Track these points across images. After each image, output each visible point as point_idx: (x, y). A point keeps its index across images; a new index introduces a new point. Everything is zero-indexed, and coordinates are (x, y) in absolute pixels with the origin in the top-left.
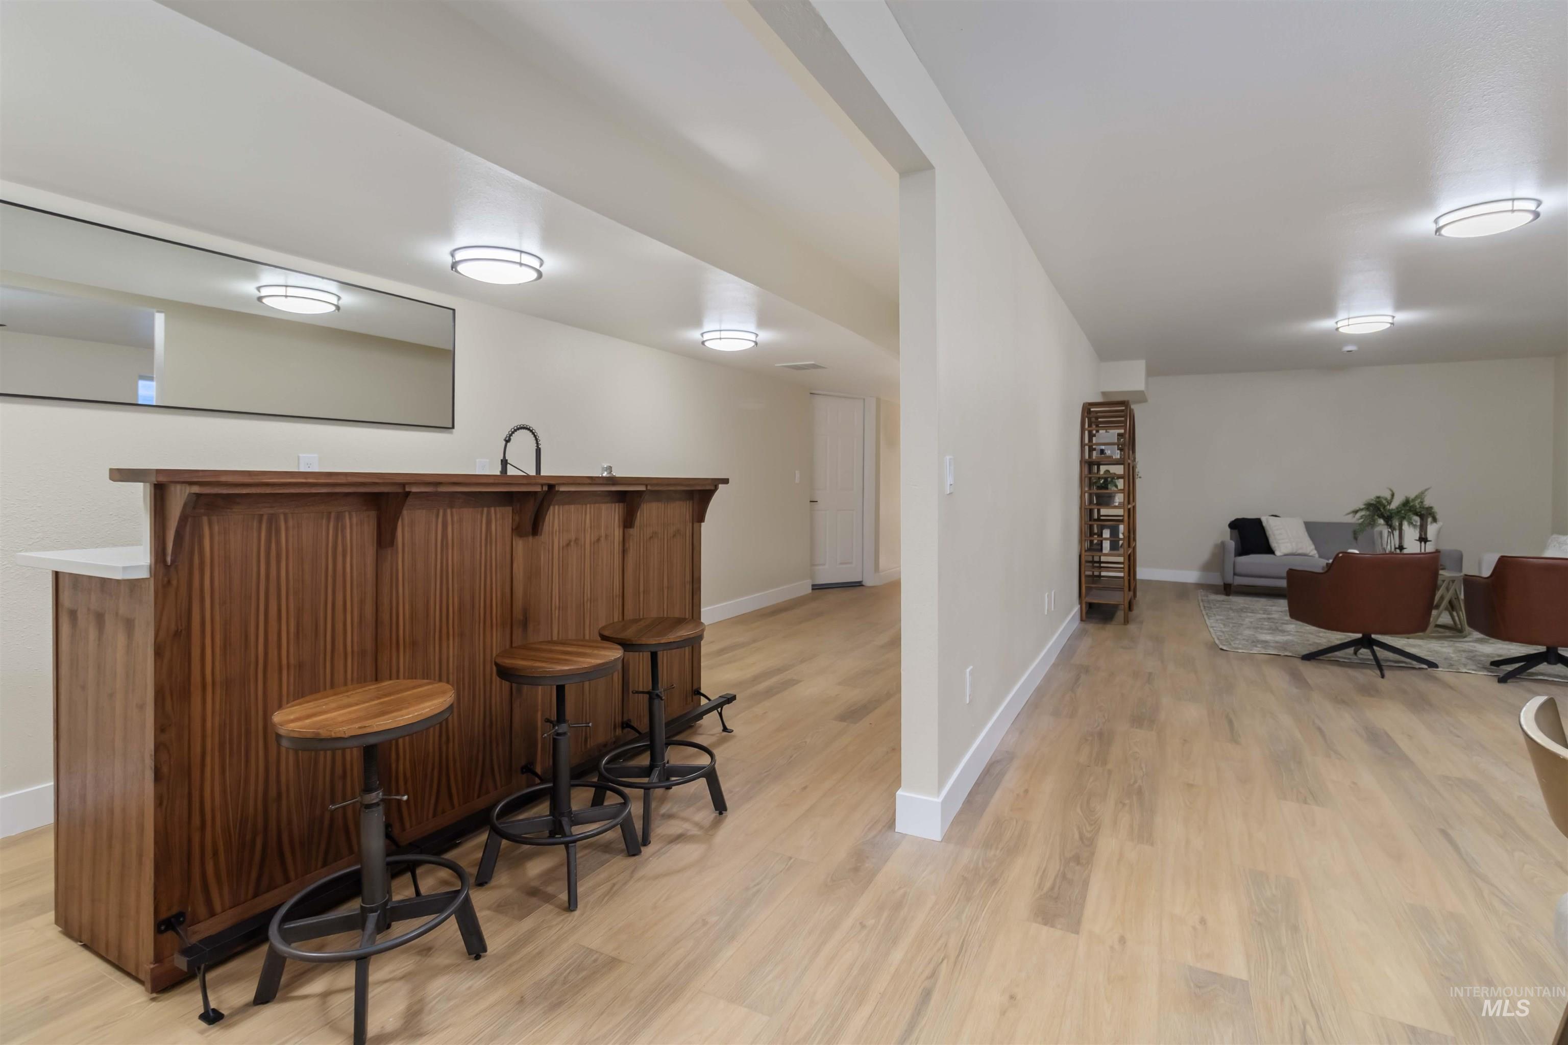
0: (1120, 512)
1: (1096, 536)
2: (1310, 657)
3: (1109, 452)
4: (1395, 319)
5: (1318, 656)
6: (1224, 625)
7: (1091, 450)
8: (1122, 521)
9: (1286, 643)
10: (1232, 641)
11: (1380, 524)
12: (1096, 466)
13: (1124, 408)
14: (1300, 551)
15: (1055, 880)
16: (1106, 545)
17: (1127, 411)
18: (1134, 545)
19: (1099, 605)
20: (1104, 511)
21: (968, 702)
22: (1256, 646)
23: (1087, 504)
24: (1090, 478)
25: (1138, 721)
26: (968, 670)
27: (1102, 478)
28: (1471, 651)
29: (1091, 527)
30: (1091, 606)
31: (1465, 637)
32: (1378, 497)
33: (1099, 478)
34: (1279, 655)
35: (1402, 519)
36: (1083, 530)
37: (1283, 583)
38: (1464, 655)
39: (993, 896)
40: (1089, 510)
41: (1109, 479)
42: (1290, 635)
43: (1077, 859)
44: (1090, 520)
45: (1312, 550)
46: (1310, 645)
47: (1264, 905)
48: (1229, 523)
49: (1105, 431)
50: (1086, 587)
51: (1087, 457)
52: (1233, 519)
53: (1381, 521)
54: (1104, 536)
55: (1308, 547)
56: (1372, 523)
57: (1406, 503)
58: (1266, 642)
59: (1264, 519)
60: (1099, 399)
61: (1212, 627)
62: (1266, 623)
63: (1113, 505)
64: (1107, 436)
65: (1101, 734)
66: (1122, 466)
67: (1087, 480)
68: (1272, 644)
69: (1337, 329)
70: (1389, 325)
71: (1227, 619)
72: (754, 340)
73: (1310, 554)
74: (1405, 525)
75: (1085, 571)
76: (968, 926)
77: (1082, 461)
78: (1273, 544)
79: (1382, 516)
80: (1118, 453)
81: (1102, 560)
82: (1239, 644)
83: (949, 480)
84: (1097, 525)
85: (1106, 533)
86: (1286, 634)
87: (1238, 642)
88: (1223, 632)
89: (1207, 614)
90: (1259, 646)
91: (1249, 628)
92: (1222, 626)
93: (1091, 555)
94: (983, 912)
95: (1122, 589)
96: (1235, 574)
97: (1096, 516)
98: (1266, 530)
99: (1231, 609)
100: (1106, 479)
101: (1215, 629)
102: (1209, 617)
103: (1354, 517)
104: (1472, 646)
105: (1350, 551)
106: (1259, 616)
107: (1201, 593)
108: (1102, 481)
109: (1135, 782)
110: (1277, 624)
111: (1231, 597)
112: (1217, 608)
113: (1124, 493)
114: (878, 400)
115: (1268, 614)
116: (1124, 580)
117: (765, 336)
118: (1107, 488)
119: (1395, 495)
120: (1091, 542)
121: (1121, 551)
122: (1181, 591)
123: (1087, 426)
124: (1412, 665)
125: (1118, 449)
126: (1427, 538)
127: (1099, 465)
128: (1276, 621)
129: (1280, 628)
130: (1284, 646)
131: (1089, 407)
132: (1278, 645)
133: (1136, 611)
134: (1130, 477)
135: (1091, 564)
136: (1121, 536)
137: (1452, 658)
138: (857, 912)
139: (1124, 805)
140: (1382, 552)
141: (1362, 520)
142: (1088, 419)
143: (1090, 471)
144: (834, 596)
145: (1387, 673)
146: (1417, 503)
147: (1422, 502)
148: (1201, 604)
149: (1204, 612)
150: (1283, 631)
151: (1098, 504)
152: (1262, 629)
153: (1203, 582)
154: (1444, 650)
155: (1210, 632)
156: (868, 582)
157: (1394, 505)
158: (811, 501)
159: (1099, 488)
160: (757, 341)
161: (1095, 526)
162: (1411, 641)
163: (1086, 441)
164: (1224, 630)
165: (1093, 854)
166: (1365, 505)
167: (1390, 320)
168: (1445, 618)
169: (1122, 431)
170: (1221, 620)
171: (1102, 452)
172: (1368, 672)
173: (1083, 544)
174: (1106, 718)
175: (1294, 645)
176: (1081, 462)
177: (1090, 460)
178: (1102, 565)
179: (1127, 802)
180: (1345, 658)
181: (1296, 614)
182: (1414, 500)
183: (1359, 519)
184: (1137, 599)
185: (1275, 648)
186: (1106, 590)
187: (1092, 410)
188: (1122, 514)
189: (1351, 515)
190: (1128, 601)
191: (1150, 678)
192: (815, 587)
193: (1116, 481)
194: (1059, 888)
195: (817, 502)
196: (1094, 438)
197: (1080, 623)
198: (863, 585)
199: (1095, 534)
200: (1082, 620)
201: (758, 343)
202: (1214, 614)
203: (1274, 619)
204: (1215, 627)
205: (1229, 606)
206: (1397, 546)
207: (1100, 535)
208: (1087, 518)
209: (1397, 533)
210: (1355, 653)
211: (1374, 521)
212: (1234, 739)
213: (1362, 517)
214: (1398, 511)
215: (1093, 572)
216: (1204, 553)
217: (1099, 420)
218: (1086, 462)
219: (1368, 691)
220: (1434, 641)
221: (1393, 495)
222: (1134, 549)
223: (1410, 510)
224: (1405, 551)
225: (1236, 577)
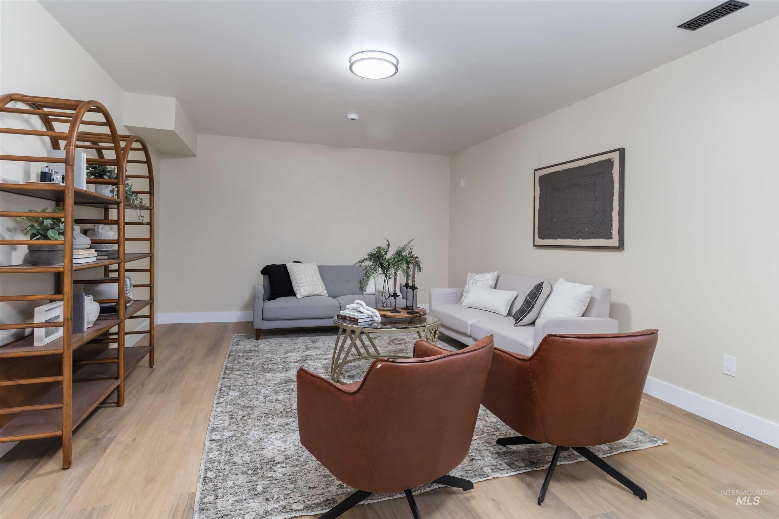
11: (379, 273)
14: (315, 293)
32: (379, 248)
35: (396, 267)
45: (323, 291)
48: (261, 269)
52: (265, 266)
53: (380, 270)
55: (320, 287)
57: (399, 253)
59: (288, 265)
73: (322, 295)
74: (399, 273)
78: (295, 288)
79: (380, 265)
96: (263, 319)
98: (290, 275)
119: (390, 246)
126: (416, 286)
141: (366, 269)
146: (406, 252)
147: (410, 251)
153: (240, 322)
157: (389, 256)
166: (368, 255)
167: (394, 66)
182: (404, 250)
183: (363, 269)
189: (358, 264)
205: (258, 349)
211: (374, 270)
213: (366, 266)
214: (393, 259)
221: (389, 245)
223: (401, 259)
225: (264, 322)
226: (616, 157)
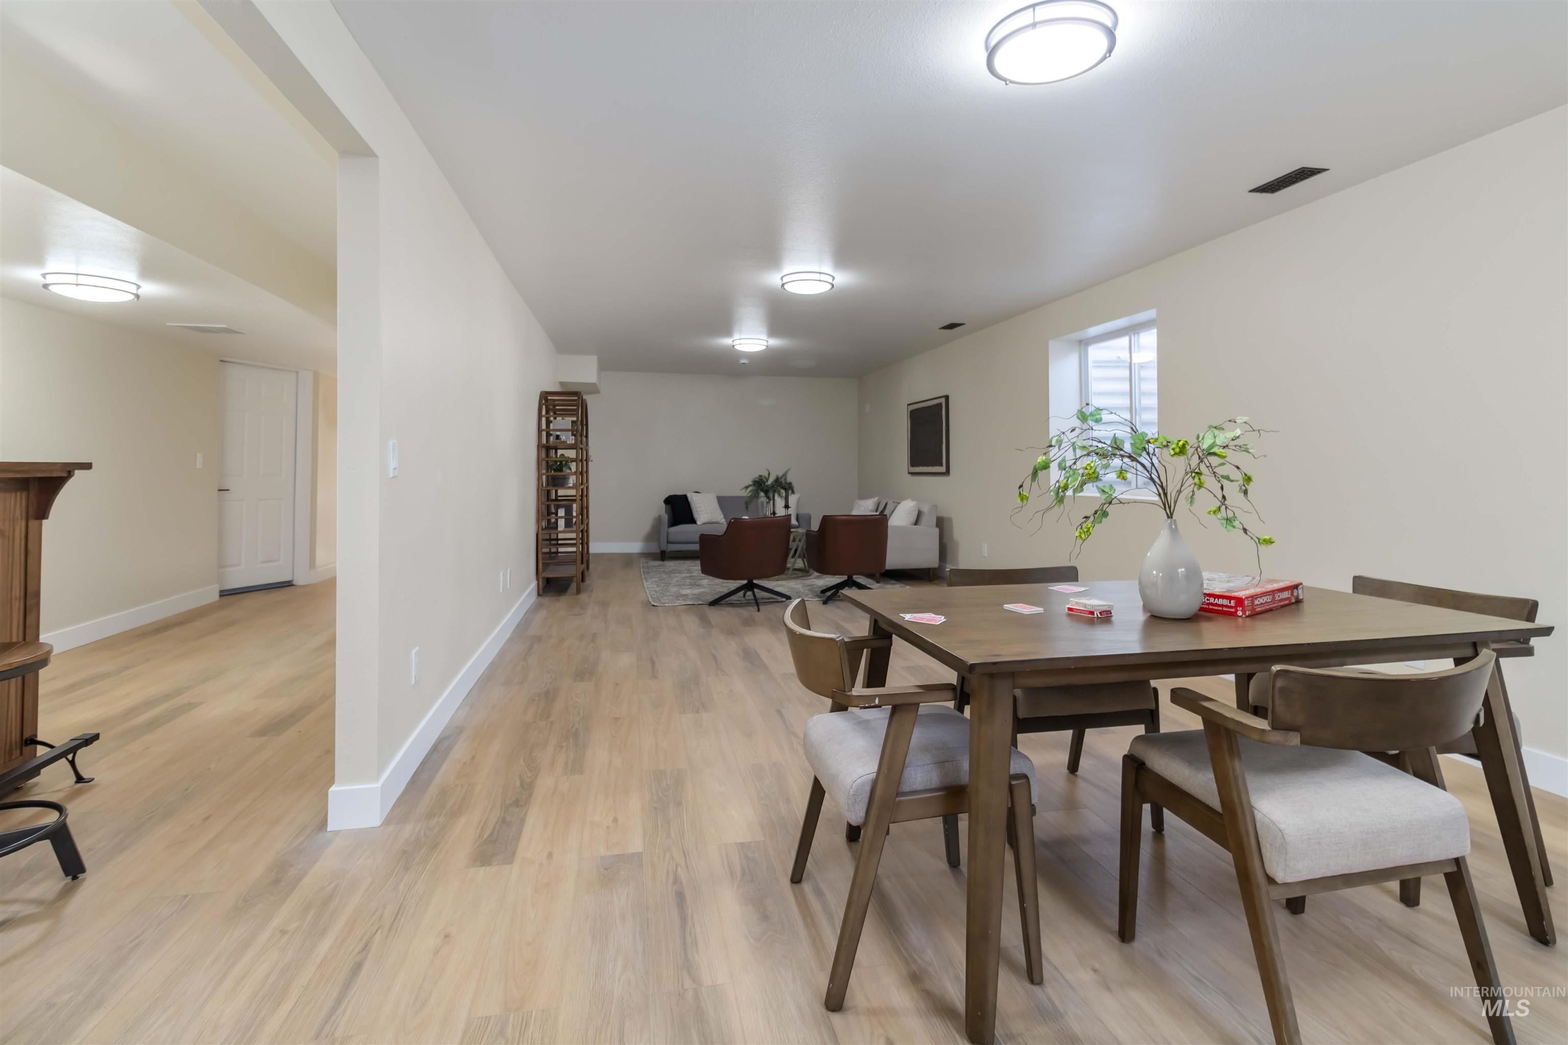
0: (573, 492)
1: (554, 515)
2: (714, 603)
3: (564, 438)
4: (769, 343)
5: (720, 601)
6: (658, 586)
7: (548, 435)
8: (574, 500)
9: (700, 594)
10: (662, 597)
11: (761, 497)
12: (554, 451)
13: (576, 398)
14: (713, 520)
15: (495, 826)
16: (561, 523)
17: (579, 401)
18: (586, 522)
19: (557, 579)
20: (561, 492)
21: (413, 683)
22: (679, 600)
23: (544, 485)
24: (547, 462)
25: (580, 675)
26: (414, 652)
27: (558, 461)
28: (812, 585)
29: (548, 507)
30: (548, 581)
31: (810, 576)
32: (760, 476)
33: (556, 462)
34: (694, 604)
35: (774, 492)
36: (540, 510)
37: (696, 547)
38: (808, 588)
39: (435, 856)
40: (546, 491)
41: (564, 463)
42: (705, 587)
43: (517, 803)
44: (548, 500)
45: (722, 519)
46: (716, 593)
47: (661, 794)
48: (664, 499)
49: (561, 418)
50: (543, 563)
51: (544, 441)
52: (667, 496)
53: (762, 494)
54: (559, 515)
55: (719, 517)
56: (755, 495)
57: (777, 480)
58: (686, 595)
59: (689, 495)
60: (557, 389)
61: (648, 588)
62: (688, 581)
63: (567, 486)
64: (563, 423)
65: (547, 693)
66: (575, 451)
67: (544, 463)
68: (690, 597)
69: (733, 346)
70: (765, 347)
71: (661, 580)
72: (135, 292)
73: (721, 522)
74: (776, 495)
75: (541, 548)
76: (405, 892)
77: (540, 446)
78: (696, 516)
79: (762, 490)
80: (572, 439)
81: (559, 538)
82: (666, 600)
83: (393, 464)
84: (555, 505)
85: (561, 512)
86: (700, 587)
87: (666, 598)
88: (656, 591)
89: (645, 578)
90: (681, 599)
91: (676, 586)
92: (655, 586)
93: (548, 533)
94: (422, 875)
95: (575, 561)
96: (668, 542)
97: (553, 497)
98: (690, 504)
99: (664, 571)
100: (561, 462)
101: (650, 589)
102: (646, 580)
103: (746, 491)
104: (812, 582)
105: (744, 517)
106: (684, 575)
107: (643, 560)
108: (558, 463)
109: (573, 727)
110: (696, 581)
111: (665, 562)
112: (654, 572)
113: (576, 475)
114: (316, 375)
115: (691, 573)
116: (576, 555)
117: (150, 289)
118: (561, 471)
119: (771, 474)
120: (549, 521)
121: (574, 528)
122: (627, 560)
123: (544, 413)
124: (777, 599)
125: (572, 435)
126: (788, 506)
127: (556, 449)
128: (695, 578)
129: (697, 583)
130: (698, 596)
131: (546, 395)
132: (695, 596)
133: (587, 582)
134: (584, 461)
135: (548, 542)
136: (574, 514)
137: (801, 591)
138: (276, 922)
139: (562, 747)
140: (763, 516)
141: (751, 493)
142: (546, 407)
143: (548, 455)
144: (250, 601)
145: (761, 608)
146: (783, 480)
147: (786, 479)
148: (642, 570)
149: (643, 577)
150: (699, 586)
151: (554, 485)
152: (684, 585)
153: (645, 551)
154: (797, 586)
155: (646, 592)
156: (300, 580)
157: (770, 482)
158: (220, 490)
159: (556, 470)
160: (139, 294)
161: (552, 506)
162: (779, 583)
163: (544, 426)
164: (656, 589)
165: (530, 795)
166: (752, 482)
167: (765, 343)
168: (800, 564)
169: (575, 419)
170: (656, 581)
171: (558, 437)
172: (751, 608)
173: (540, 523)
174: (553, 678)
175: (705, 595)
176: (538, 446)
177: (548, 445)
178: (560, 542)
179: (565, 744)
180: (738, 601)
181: (707, 570)
182: (781, 478)
183: (749, 493)
184: (590, 571)
185: (691, 599)
186: (563, 565)
187: (549, 398)
188: (575, 494)
189: (744, 490)
190: (581, 571)
191: (594, 637)
192: (224, 594)
193: (570, 464)
194: (498, 832)
195: (228, 490)
196: (551, 425)
197: (537, 598)
198: (293, 585)
199: (553, 513)
200: (539, 595)
201: (141, 297)
202: (651, 577)
203: (694, 576)
204: (650, 588)
205: (662, 570)
206: (772, 512)
207: (556, 514)
208: (544, 499)
209: (771, 502)
210: (744, 596)
211: (758, 494)
212: (654, 676)
213: (750, 491)
214: (772, 486)
215: (550, 550)
216: (646, 526)
217: (557, 408)
218: (543, 446)
219: (748, 622)
220: (793, 581)
221: (769, 474)
222: (587, 524)
223: (779, 485)
224: (777, 515)
225: (669, 545)
226: (943, 400)
